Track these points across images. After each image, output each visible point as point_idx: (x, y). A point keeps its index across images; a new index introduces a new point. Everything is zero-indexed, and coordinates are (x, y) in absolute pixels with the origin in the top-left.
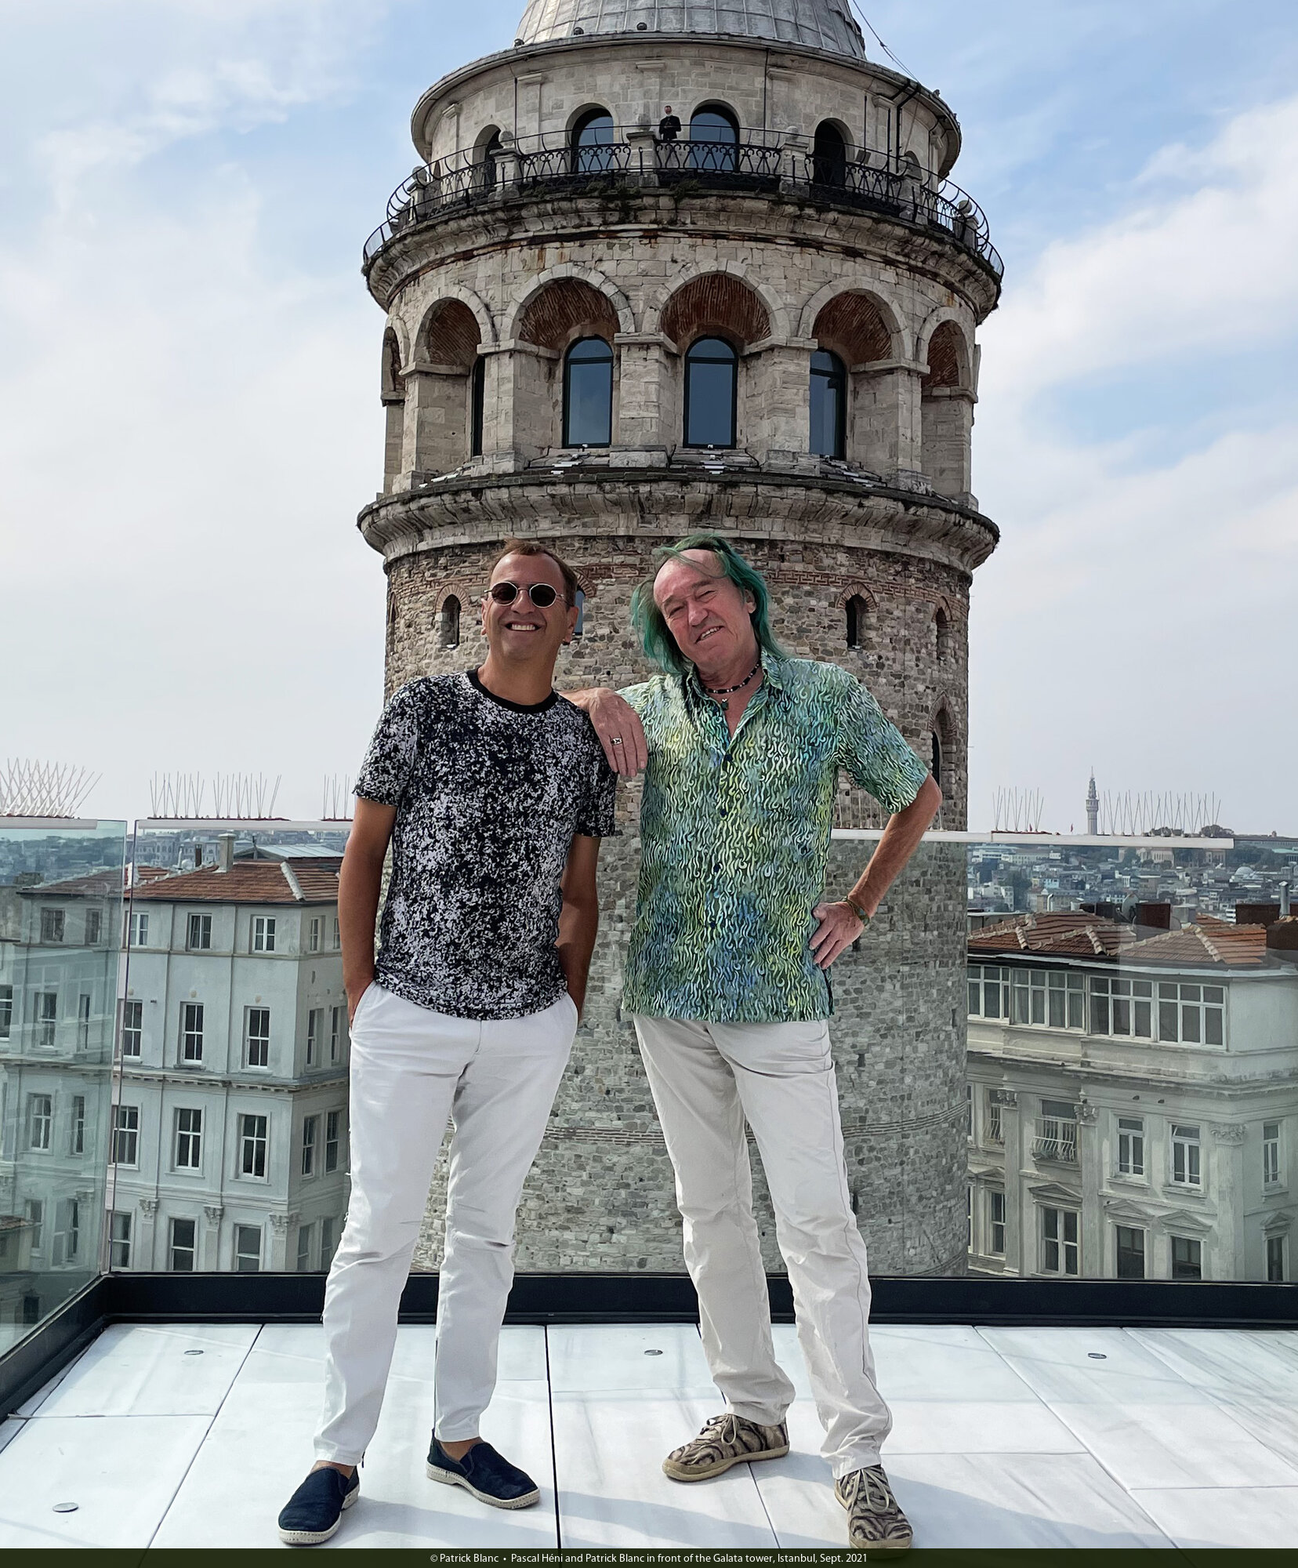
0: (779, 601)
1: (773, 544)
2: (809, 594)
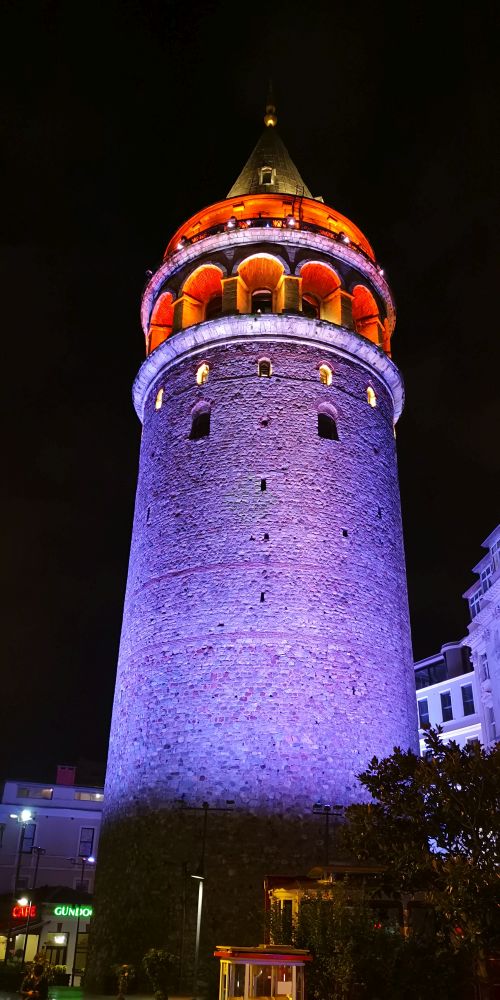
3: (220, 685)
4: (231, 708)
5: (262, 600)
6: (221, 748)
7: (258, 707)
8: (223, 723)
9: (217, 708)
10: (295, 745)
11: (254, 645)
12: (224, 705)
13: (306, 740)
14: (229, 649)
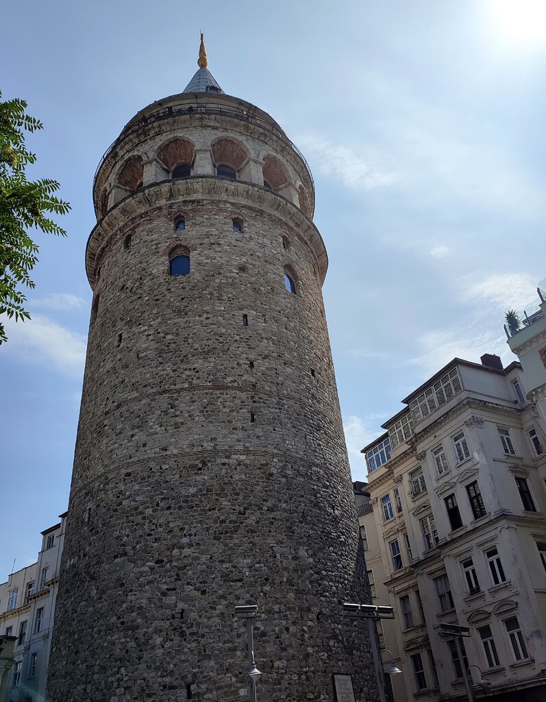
0: (202, 217)
1: (198, 201)
2: (215, 214)
3: (217, 500)
4: (231, 522)
5: (253, 420)
6: (222, 562)
7: (257, 522)
8: (222, 536)
9: (215, 522)
10: (295, 558)
11: (248, 462)
12: (222, 518)
13: (302, 552)
14: (224, 464)
